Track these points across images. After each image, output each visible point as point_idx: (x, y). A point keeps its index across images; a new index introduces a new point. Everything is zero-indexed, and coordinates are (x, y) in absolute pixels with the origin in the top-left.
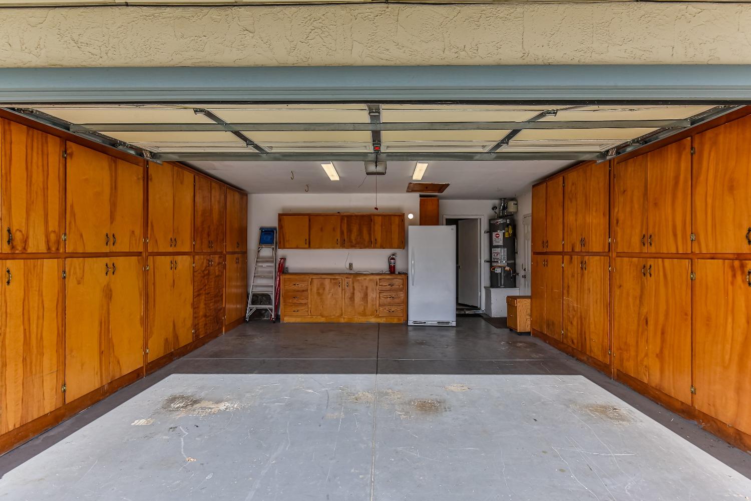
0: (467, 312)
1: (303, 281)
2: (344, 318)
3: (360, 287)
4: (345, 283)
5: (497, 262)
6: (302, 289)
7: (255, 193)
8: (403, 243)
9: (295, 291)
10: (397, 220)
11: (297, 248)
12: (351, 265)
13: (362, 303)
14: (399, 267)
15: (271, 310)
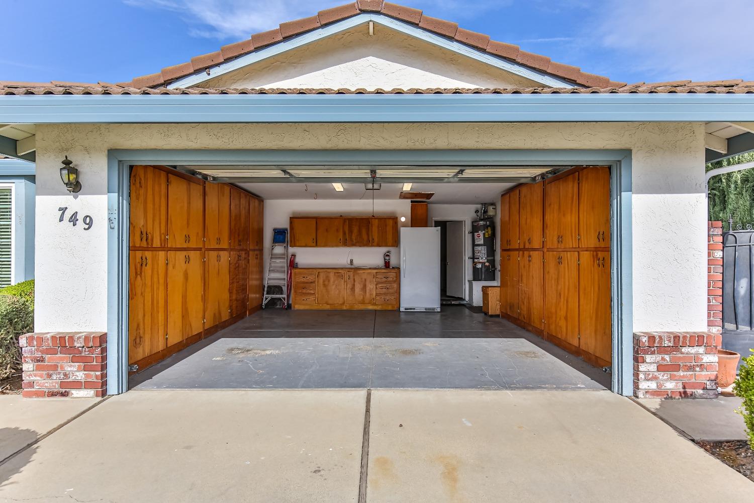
0: (453, 303)
1: (311, 274)
2: (346, 306)
3: (360, 279)
4: (346, 277)
5: (479, 258)
6: (311, 281)
7: (269, 199)
8: (396, 243)
9: (304, 283)
10: (391, 222)
11: (306, 246)
12: (352, 261)
13: (361, 292)
14: (393, 262)
15: (285, 299)
